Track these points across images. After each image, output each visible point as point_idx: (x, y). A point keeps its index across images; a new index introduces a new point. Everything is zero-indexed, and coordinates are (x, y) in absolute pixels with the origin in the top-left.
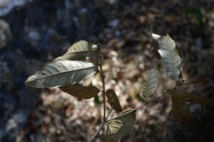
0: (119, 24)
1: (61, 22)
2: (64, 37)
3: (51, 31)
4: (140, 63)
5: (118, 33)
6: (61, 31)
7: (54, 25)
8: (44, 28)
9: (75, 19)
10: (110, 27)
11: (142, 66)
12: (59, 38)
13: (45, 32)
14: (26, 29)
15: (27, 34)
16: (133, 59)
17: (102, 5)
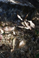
0: (20, 22)
1: (9, 12)
2: (7, 16)
5: (18, 24)
6: (7, 14)
7: (7, 12)
9: (12, 14)
11: (18, 34)
13: (4, 12)
16: (17, 31)
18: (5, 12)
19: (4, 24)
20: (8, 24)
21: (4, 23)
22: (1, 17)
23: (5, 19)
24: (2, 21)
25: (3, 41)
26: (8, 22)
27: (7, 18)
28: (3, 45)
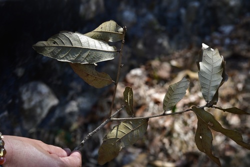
0: (231, 32)
1: (166, 10)
2: (163, 28)
3: (151, 17)
4: (239, 82)
5: (227, 41)
6: (162, 20)
7: (156, 10)
8: (144, 11)
9: (183, 11)
10: (221, 32)
11: (240, 86)
12: (157, 27)
13: (144, 16)
14: (123, 6)
15: (122, 12)
16: (233, 76)
19: (166, 66)
20: (181, 60)
21: (162, 61)
22: (145, 44)
23: (161, 45)
24: (153, 59)
25: (186, 138)
26: (182, 52)
27: (171, 38)
28: (192, 158)
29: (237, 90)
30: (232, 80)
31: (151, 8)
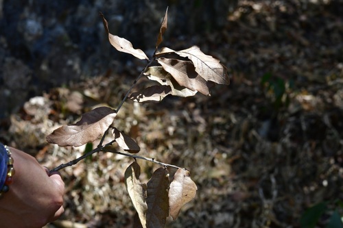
1: (81, 22)
2: (75, 46)
4: (170, 124)
6: (75, 35)
7: (68, 23)
8: (53, 21)
11: (171, 130)
12: (68, 44)
13: (52, 28)
14: (26, 13)
15: (25, 20)
16: (162, 115)
17: (147, 20)
18: (60, 30)
19: (77, 96)
20: (95, 90)
21: (72, 90)
22: (50, 65)
23: (71, 67)
24: (59, 86)
25: (101, 193)
26: (97, 79)
27: (84, 59)
28: (108, 218)
29: (167, 134)
30: (161, 122)
31: (62, 18)
